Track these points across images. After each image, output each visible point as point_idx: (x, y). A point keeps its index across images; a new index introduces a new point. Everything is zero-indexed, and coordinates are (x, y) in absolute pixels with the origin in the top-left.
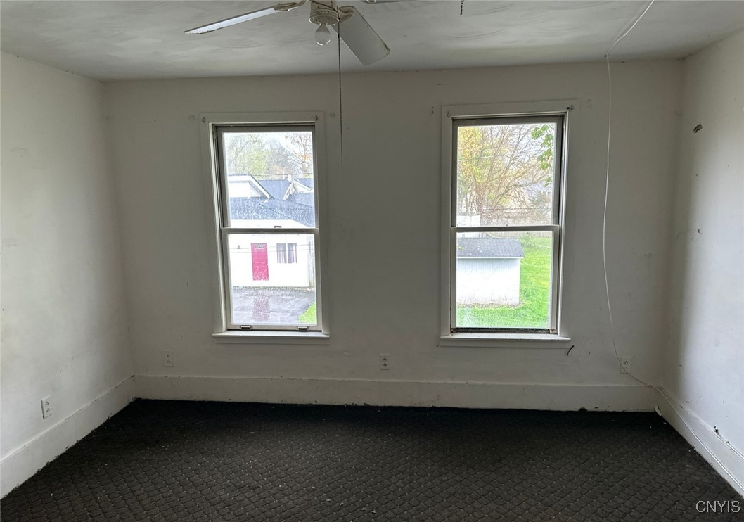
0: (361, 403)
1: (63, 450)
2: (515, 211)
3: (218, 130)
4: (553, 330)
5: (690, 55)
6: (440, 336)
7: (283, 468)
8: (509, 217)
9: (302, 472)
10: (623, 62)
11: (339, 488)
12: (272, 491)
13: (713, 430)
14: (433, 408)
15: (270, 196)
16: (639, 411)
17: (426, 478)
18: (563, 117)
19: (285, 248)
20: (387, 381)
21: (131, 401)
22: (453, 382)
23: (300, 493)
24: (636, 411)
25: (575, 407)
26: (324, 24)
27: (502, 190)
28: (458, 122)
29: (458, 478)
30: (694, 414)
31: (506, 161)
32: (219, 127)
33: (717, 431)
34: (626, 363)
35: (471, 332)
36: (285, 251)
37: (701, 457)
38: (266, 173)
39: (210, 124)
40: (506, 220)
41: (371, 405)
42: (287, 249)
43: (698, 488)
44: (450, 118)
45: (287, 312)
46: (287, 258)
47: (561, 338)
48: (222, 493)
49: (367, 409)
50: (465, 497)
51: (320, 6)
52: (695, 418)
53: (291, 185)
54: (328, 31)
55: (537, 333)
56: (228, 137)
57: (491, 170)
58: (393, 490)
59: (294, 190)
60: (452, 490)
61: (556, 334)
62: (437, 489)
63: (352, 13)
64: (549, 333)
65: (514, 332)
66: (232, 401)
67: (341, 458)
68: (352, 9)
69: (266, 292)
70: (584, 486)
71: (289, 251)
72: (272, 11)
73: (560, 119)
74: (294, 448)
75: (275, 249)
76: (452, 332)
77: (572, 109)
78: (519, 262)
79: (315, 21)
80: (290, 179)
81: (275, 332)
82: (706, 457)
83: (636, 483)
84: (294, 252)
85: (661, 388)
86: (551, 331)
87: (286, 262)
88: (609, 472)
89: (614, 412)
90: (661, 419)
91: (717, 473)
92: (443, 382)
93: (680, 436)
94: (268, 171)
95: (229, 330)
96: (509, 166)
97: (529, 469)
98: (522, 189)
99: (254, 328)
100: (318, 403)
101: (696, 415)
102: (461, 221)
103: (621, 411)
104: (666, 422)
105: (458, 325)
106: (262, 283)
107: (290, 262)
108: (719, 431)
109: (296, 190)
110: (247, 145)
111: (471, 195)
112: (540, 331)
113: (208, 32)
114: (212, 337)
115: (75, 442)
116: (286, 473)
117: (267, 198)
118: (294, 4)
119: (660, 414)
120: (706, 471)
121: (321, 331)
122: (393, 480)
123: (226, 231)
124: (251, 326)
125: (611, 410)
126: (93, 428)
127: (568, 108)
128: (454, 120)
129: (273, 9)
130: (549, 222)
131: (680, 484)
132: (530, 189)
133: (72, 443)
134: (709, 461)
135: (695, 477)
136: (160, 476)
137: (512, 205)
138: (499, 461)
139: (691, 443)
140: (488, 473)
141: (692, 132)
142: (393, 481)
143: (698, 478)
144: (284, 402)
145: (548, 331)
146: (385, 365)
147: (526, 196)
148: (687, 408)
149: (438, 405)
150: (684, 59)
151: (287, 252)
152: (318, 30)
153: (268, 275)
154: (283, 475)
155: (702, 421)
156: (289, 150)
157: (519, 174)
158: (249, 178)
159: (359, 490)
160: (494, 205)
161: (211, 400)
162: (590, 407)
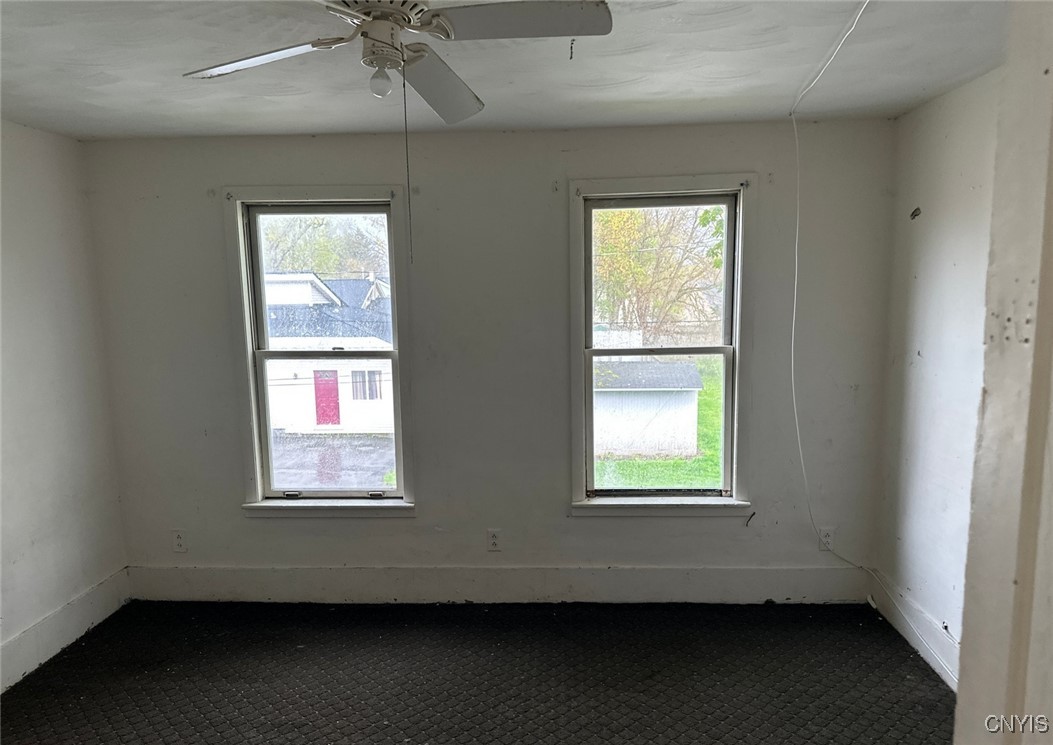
0: (460, 600)
1: (19, 678)
2: (690, 324)
3: (251, 211)
4: (726, 491)
5: (905, 113)
6: (571, 501)
7: (342, 696)
8: (682, 333)
9: (371, 701)
10: (815, 122)
11: (422, 723)
12: (326, 730)
13: (941, 626)
14: (564, 604)
15: (342, 301)
16: (847, 602)
17: (549, 704)
18: (735, 196)
19: (364, 377)
20: (498, 567)
21: (124, 603)
22: (590, 567)
23: (367, 731)
24: (842, 602)
25: (758, 598)
26: (381, 68)
27: (673, 294)
28: (591, 203)
29: (592, 703)
30: (917, 606)
31: (678, 254)
32: (252, 206)
33: (946, 628)
34: (828, 535)
35: (615, 496)
36: (364, 382)
37: (927, 664)
38: (337, 268)
39: (238, 202)
40: (679, 336)
41: (475, 602)
42: (367, 378)
43: (920, 708)
44: (581, 197)
45: (368, 469)
46: (368, 392)
47: (736, 503)
48: (252, 734)
49: (469, 606)
50: (602, 729)
51: (377, 44)
52: (919, 611)
53: (373, 287)
54: (388, 78)
55: (705, 495)
56: (265, 221)
57: (657, 266)
58: (500, 722)
59: (377, 294)
60: (583, 720)
61: (731, 496)
62: (562, 720)
63: (424, 53)
64: (721, 495)
65: (674, 495)
66: (272, 601)
67: (428, 680)
68: (424, 47)
69: (337, 443)
70: (766, 709)
71: (370, 381)
72: (308, 48)
73: (732, 199)
74: (360, 667)
75: (350, 379)
76: (588, 496)
77: (747, 185)
78: (697, 395)
79: (371, 64)
80: (371, 278)
81: (335, 501)
82: (933, 665)
83: (837, 703)
84: (378, 383)
85: (874, 570)
86: (724, 493)
87: (365, 398)
88: (801, 688)
89: (812, 605)
90: (876, 613)
91: (947, 686)
92: (577, 567)
93: (900, 636)
94: (341, 267)
95: (267, 498)
96: (682, 262)
97: (692, 687)
98: (700, 293)
99: (304, 495)
100: (399, 601)
101: (921, 608)
102: (599, 340)
103: (822, 603)
104: (882, 616)
105: (597, 486)
106: (329, 428)
107: (371, 397)
108: (949, 629)
109: (380, 293)
110: (310, 230)
111: (631, 302)
112: (709, 493)
113: (220, 75)
114: (243, 508)
115: (37, 666)
116: (347, 703)
117: (337, 305)
118: (341, 40)
119: (874, 606)
120: (932, 683)
121: (402, 498)
122: (500, 708)
123: (262, 354)
124: (300, 493)
125: (807, 601)
126: (64, 646)
127: (742, 185)
128: (586, 200)
129: (310, 46)
130: (720, 342)
131: (896, 703)
132: (711, 293)
133: (32, 667)
134: (937, 671)
135: (917, 693)
136: (162, 712)
137: (687, 315)
138: (650, 677)
139: (914, 646)
140: (635, 695)
141: (909, 218)
142: (501, 711)
143: (921, 694)
144: (349, 602)
145: (719, 493)
146: (495, 544)
147: (706, 304)
148: (909, 598)
149: (569, 600)
150: (896, 119)
151: (367, 383)
152: (375, 77)
153: (338, 418)
154: (342, 707)
155: (928, 615)
156: (369, 236)
157: (695, 273)
158: (311, 277)
159: (451, 725)
160: (662, 315)
161: (242, 600)
162: (779, 599)
